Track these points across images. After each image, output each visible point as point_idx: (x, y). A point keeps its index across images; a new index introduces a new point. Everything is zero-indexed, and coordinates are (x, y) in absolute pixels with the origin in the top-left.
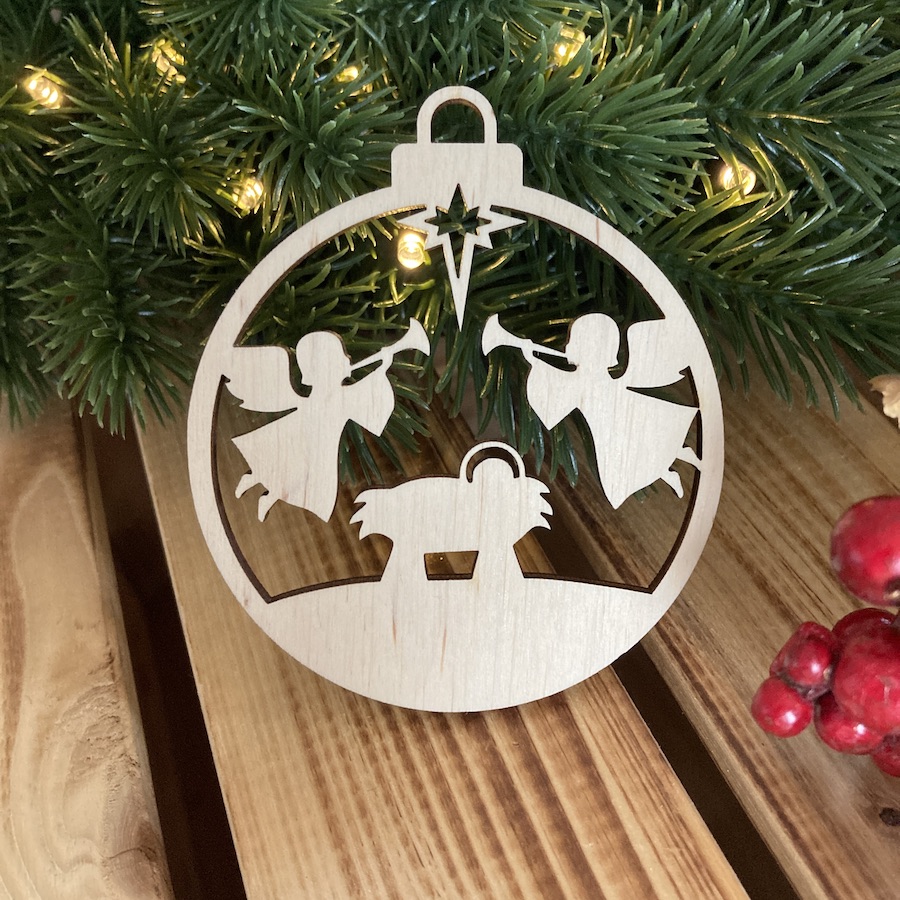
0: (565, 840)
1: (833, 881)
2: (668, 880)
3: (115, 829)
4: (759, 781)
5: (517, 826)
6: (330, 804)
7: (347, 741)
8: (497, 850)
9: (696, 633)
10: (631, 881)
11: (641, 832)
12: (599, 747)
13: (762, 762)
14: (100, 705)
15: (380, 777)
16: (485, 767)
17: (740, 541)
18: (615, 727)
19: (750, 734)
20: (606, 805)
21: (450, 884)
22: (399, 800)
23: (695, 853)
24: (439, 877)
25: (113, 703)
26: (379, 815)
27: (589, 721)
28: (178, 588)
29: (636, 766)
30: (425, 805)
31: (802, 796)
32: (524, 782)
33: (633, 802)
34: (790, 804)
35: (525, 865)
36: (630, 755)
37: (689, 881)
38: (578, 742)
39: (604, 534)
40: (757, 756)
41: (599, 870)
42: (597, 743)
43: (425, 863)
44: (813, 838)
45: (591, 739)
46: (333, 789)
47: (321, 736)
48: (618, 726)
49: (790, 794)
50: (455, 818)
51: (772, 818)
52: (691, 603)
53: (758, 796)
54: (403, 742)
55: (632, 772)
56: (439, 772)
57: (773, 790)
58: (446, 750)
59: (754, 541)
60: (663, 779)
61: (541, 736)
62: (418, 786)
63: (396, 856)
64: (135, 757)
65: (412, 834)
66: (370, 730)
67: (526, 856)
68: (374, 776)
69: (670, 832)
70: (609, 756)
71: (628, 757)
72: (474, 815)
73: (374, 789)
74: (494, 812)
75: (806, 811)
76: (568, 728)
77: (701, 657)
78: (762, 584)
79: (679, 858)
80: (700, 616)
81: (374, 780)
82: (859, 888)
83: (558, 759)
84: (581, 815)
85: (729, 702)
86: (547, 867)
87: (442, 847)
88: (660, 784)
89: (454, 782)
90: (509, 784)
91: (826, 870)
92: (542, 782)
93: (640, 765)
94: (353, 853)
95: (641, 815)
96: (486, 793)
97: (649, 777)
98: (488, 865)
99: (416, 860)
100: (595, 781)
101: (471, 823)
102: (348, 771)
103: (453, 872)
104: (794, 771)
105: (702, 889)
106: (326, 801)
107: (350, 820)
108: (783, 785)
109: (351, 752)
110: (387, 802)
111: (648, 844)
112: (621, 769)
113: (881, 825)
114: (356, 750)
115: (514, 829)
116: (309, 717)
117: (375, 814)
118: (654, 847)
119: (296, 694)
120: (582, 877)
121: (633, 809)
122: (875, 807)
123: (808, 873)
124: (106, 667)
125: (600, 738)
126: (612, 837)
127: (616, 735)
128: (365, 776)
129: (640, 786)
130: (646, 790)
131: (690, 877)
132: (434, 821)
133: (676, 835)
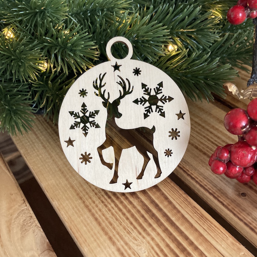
0: (167, 219)
1: (235, 212)
2: (196, 222)
4: (210, 193)
5: (154, 218)
6: (101, 225)
7: (101, 208)
8: (150, 225)
9: (184, 162)
10: (187, 224)
11: (186, 212)
13: (210, 189)
14: (25, 214)
15: (113, 214)
18: (171, 189)
19: (205, 183)
20: (175, 208)
21: (140, 236)
22: (120, 219)
23: (201, 214)
24: (137, 236)
25: (29, 213)
26: (116, 224)
27: (164, 189)
30: (127, 219)
31: (222, 195)
32: (152, 207)
34: (220, 197)
35: (158, 227)
38: (163, 194)
40: (209, 188)
41: (178, 224)
42: (168, 193)
43: (132, 233)
44: (227, 204)
45: (166, 193)
46: (100, 220)
47: (93, 208)
49: (219, 195)
50: (136, 220)
51: (216, 202)
53: (211, 197)
54: (116, 204)
55: (179, 198)
56: (129, 210)
57: (215, 195)
58: (129, 204)
60: (187, 198)
61: (153, 195)
62: (124, 214)
63: (123, 233)
65: (126, 226)
66: (106, 203)
67: (158, 225)
68: (111, 215)
70: (172, 196)
71: (177, 195)
72: (141, 218)
73: (112, 218)
74: (146, 216)
75: (224, 198)
76: (159, 191)
77: (187, 167)
78: (197, 148)
79: (197, 216)
81: (111, 216)
82: (242, 213)
83: (159, 199)
84: (169, 212)
85: (197, 177)
86: (165, 226)
87: (135, 228)
88: (187, 200)
89: (133, 211)
90: (148, 208)
91: (233, 210)
92: (156, 206)
93: (181, 197)
94: (111, 235)
95: (184, 208)
96: (143, 212)
97: (184, 199)
98: (149, 230)
99: (129, 233)
100: (170, 203)
101: (141, 220)
102: (103, 215)
103: (140, 234)
104: (218, 189)
105: (205, 222)
106: (100, 224)
107: (108, 227)
108: (217, 193)
109: (103, 210)
110: (117, 220)
111: (188, 215)
112: (176, 199)
113: (242, 197)
114: (104, 209)
115: (153, 219)
116: (88, 204)
117: (115, 224)
118: (190, 215)
119: (83, 199)
120: (174, 226)
121: (182, 207)
122: (240, 193)
123: (228, 212)
124: (24, 203)
125: (168, 192)
126: (179, 215)
127: (172, 191)
128: (109, 215)
129: (182, 201)
130: (184, 202)
131: (201, 220)
132: (131, 222)
133: (194, 211)
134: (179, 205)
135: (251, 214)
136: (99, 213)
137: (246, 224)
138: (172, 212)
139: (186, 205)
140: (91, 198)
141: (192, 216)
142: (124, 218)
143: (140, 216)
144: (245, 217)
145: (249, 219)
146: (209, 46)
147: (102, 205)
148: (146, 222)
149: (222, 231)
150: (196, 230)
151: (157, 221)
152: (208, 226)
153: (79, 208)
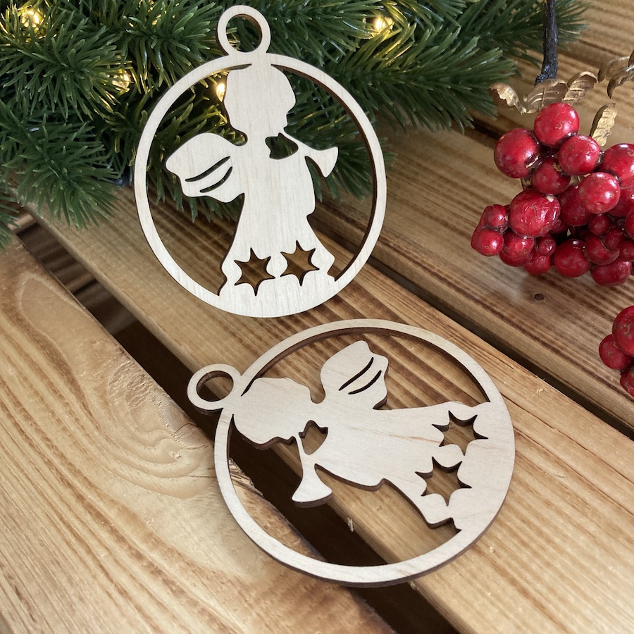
0: (401, 351)
1: (524, 327)
3: (170, 420)
4: (477, 301)
9: (424, 253)
12: (400, 311)
13: (476, 294)
14: (129, 373)
19: (465, 284)
22: (314, 360)
23: (461, 337)
27: (390, 302)
31: (499, 301)
33: (425, 327)
34: (495, 305)
36: (415, 309)
40: (473, 292)
41: (421, 357)
44: (510, 315)
48: (404, 300)
49: (494, 302)
51: (489, 314)
53: (479, 308)
55: (419, 316)
57: (485, 303)
59: (434, 208)
60: (434, 314)
75: (503, 306)
76: (380, 307)
77: (430, 261)
79: (455, 341)
80: (422, 245)
82: (536, 327)
85: (450, 275)
86: (398, 364)
88: (434, 316)
91: (520, 325)
93: (421, 312)
97: (428, 315)
104: (491, 293)
105: (470, 349)
108: (489, 299)
110: (308, 364)
112: (413, 316)
113: (537, 301)
116: (249, 342)
117: (305, 370)
119: (237, 335)
120: (414, 361)
122: (531, 296)
123: (512, 329)
124: (122, 356)
125: (398, 308)
127: (404, 304)
129: (425, 320)
130: (429, 320)
133: (449, 333)
134: (420, 325)
135: (553, 327)
137: (544, 344)
140: (252, 332)
144: (543, 333)
145: (550, 336)
146: (456, 15)
149: (503, 360)
153: (233, 350)
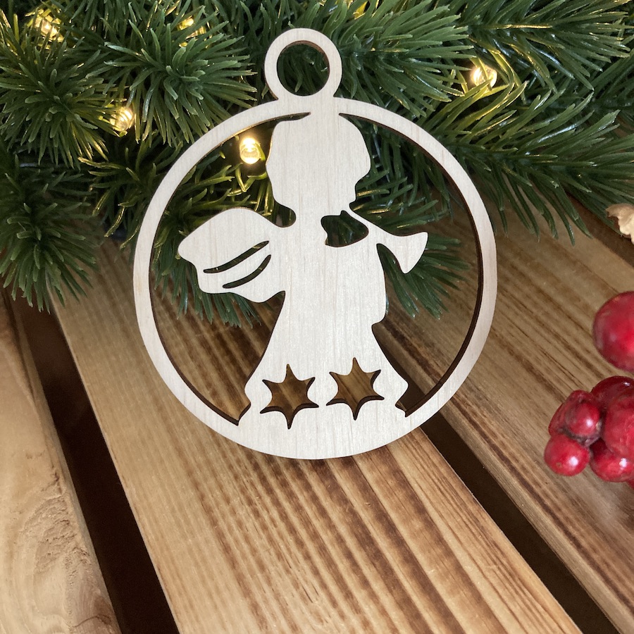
0: (414, 570)
1: (610, 575)
2: (492, 589)
3: (76, 604)
4: (546, 509)
5: (377, 563)
6: (236, 566)
7: (244, 518)
8: (365, 583)
9: (487, 409)
10: (465, 593)
11: (468, 557)
12: (429, 499)
13: (547, 496)
14: (53, 513)
15: (271, 540)
16: (347, 523)
17: (509, 339)
18: (439, 484)
19: (536, 477)
20: (440, 540)
21: (333, 612)
22: (288, 556)
23: (508, 567)
24: (325, 608)
25: (63, 510)
26: (274, 568)
28: (101, 420)
29: (458, 510)
30: (307, 557)
31: (580, 517)
32: (378, 531)
33: (459, 536)
34: (571, 523)
35: (386, 591)
36: (452, 502)
37: (507, 588)
38: (413, 498)
39: (411, 345)
40: (544, 492)
41: (441, 588)
42: (427, 496)
43: (314, 599)
44: (591, 546)
45: (423, 494)
46: (237, 553)
47: (223, 516)
48: (441, 483)
49: (571, 517)
50: (330, 564)
51: (559, 535)
52: (480, 387)
53: (548, 521)
54: (285, 513)
55: (455, 514)
56: (315, 533)
57: (558, 515)
58: (317, 514)
59: (520, 339)
60: (479, 517)
61: (386, 496)
62: (300, 544)
63: (290, 596)
64: (85, 549)
65: (301, 579)
66: (259, 507)
67: (386, 585)
68: (266, 541)
69: (488, 554)
70: (437, 505)
71: (451, 504)
72: (345, 560)
73: (268, 550)
74: (359, 556)
75: (583, 527)
76: (404, 488)
77: (493, 426)
78: (530, 369)
79: (498, 572)
80: (489, 396)
81: (267, 543)
83: (400, 511)
84: (423, 551)
85: (518, 455)
86: (403, 591)
87: (324, 586)
88: (477, 521)
89: (326, 537)
90: (367, 533)
91: (603, 567)
92: (390, 529)
93: (461, 509)
94: (259, 599)
95: (466, 545)
96: (351, 543)
97: (469, 517)
98: (360, 595)
99: (306, 598)
100: (429, 524)
101: (343, 566)
102: (247, 539)
103: (334, 603)
104: (571, 500)
105: (517, 593)
106: (233, 563)
107: (253, 575)
108: (564, 510)
109: (247, 525)
110: (279, 558)
111: (474, 565)
112: (447, 513)
114: (251, 523)
115: (375, 567)
116: (212, 503)
117: (271, 568)
118: (478, 566)
119: (200, 487)
120: (429, 594)
121: (459, 541)
123: (590, 571)
124: (54, 484)
125: (428, 493)
126: (447, 563)
127: (440, 489)
128: (260, 542)
129: (463, 525)
130: (467, 525)
131: (507, 585)
132: (316, 568)
133: (493, 556)
134: (453, 533)
136: (237, 532)
138: (429, 552)
139: (471, 536)
140: (221, 487)
141: (484, 570)
142: (300, 556)
143: (341, 554)
147: (247, 510)
148: (354, 571)
149: (564, 626)
150: (489, 613)
151: (386, 572)
152: (523, 606)
153: (188, 512)
